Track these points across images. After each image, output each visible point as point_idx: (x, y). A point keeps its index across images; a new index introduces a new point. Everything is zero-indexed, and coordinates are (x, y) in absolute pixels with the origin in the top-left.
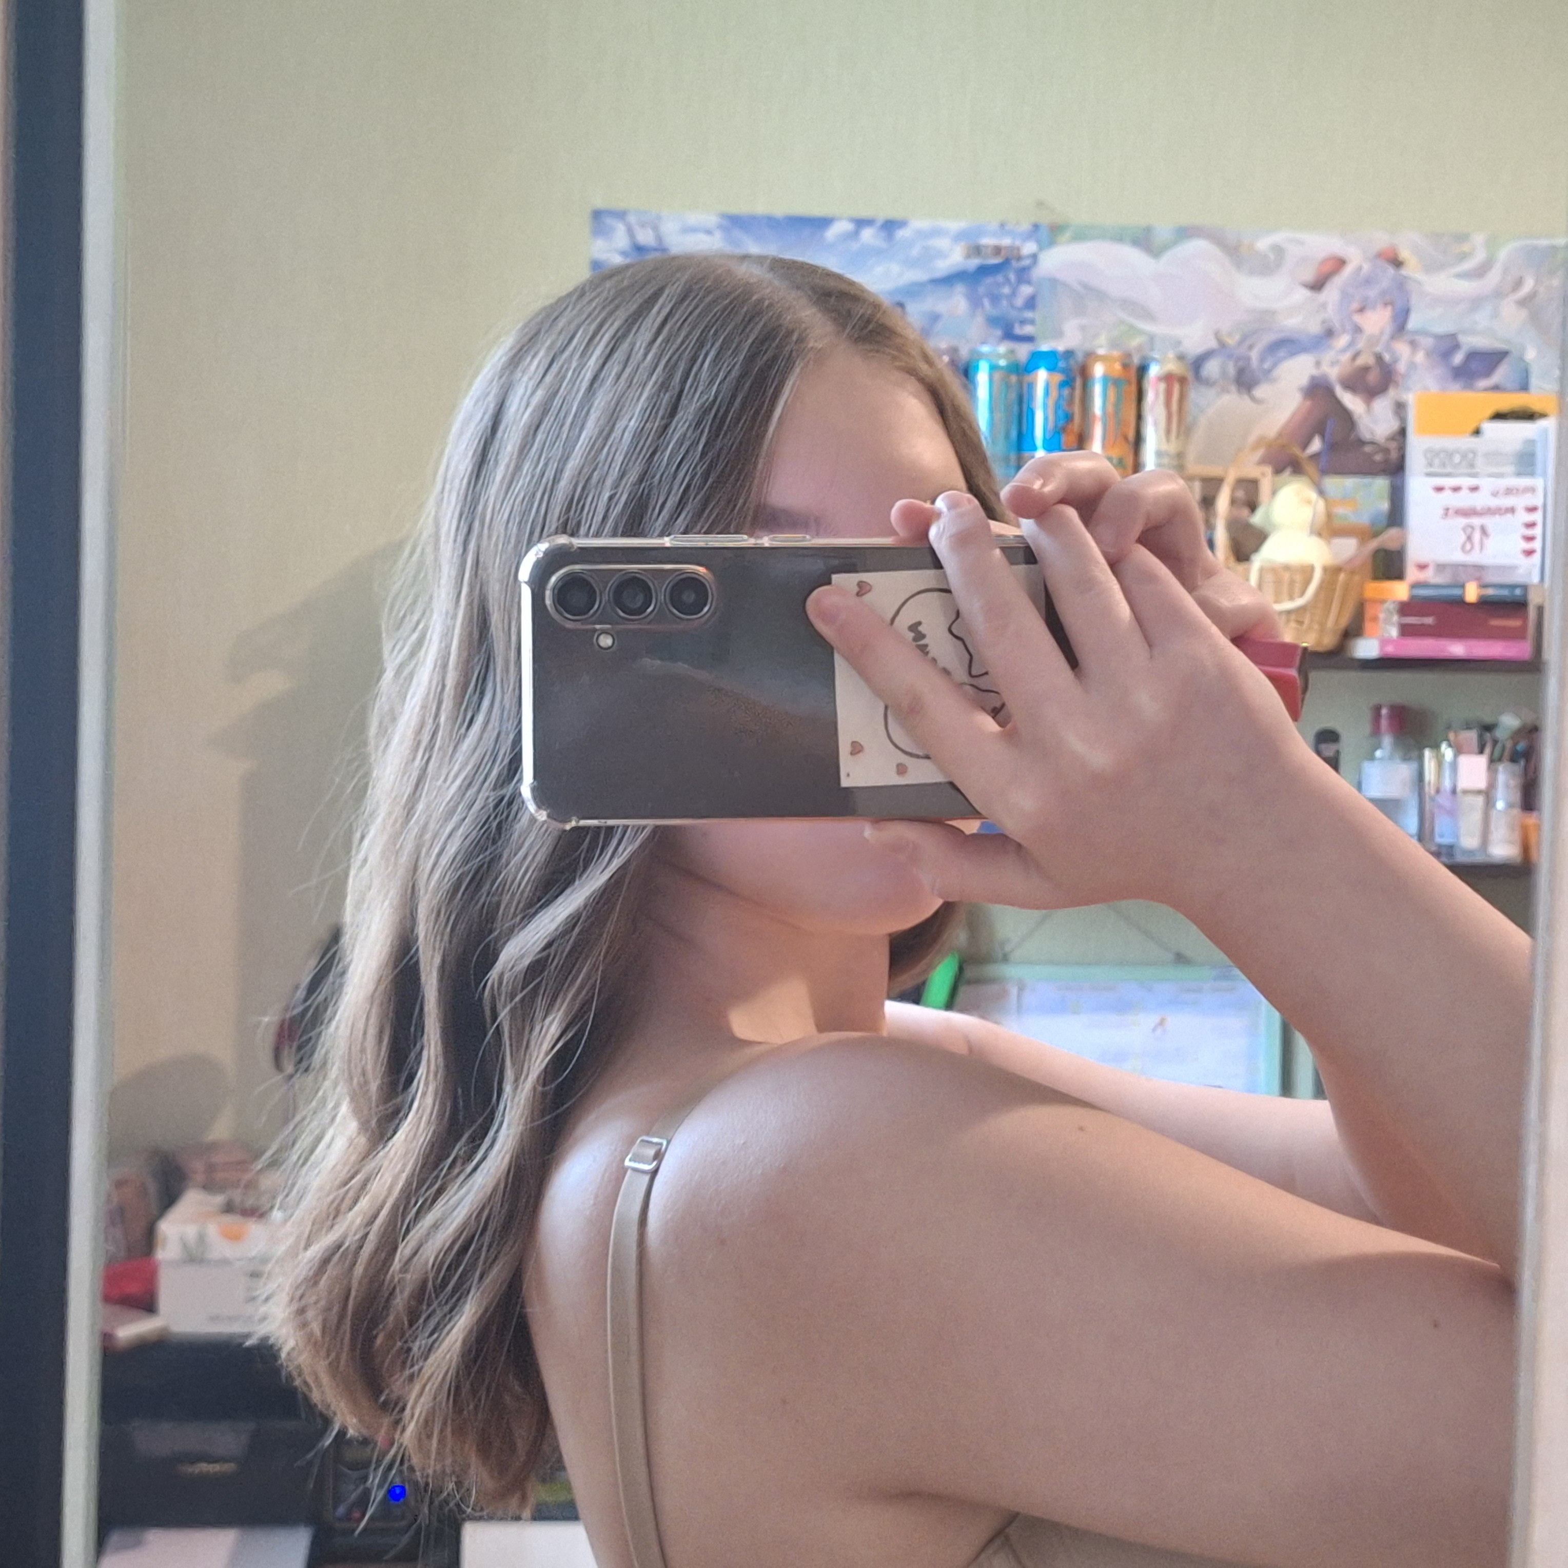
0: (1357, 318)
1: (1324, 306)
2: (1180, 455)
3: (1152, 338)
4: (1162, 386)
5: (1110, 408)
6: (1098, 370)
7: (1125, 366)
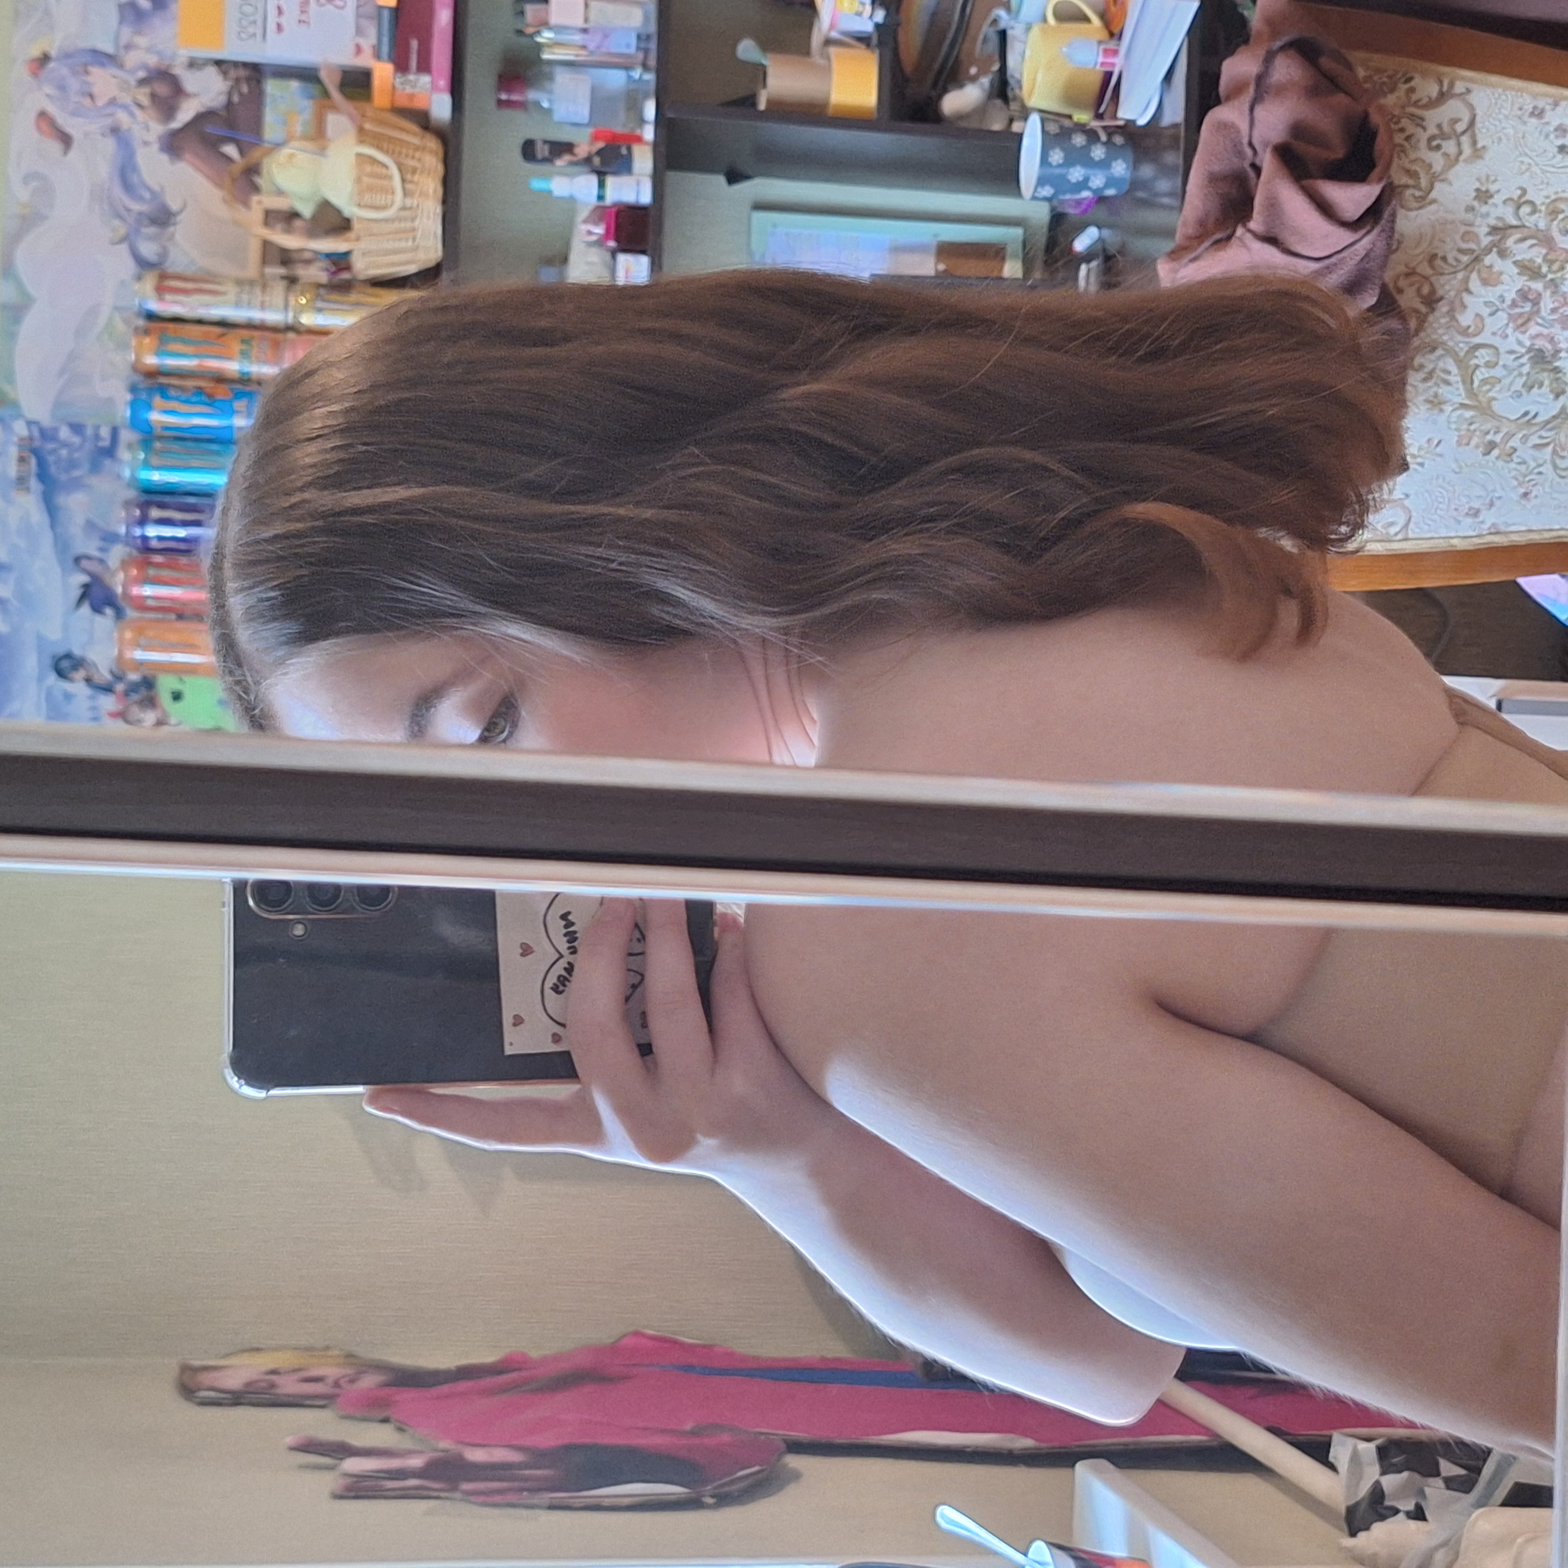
0: (100, 103)
1: (86, 134)
2: (239, 282)
3: (116, 308)
4: (169, 297)
5: (189, 349)
6: (151, 360)
7: (147, 332)
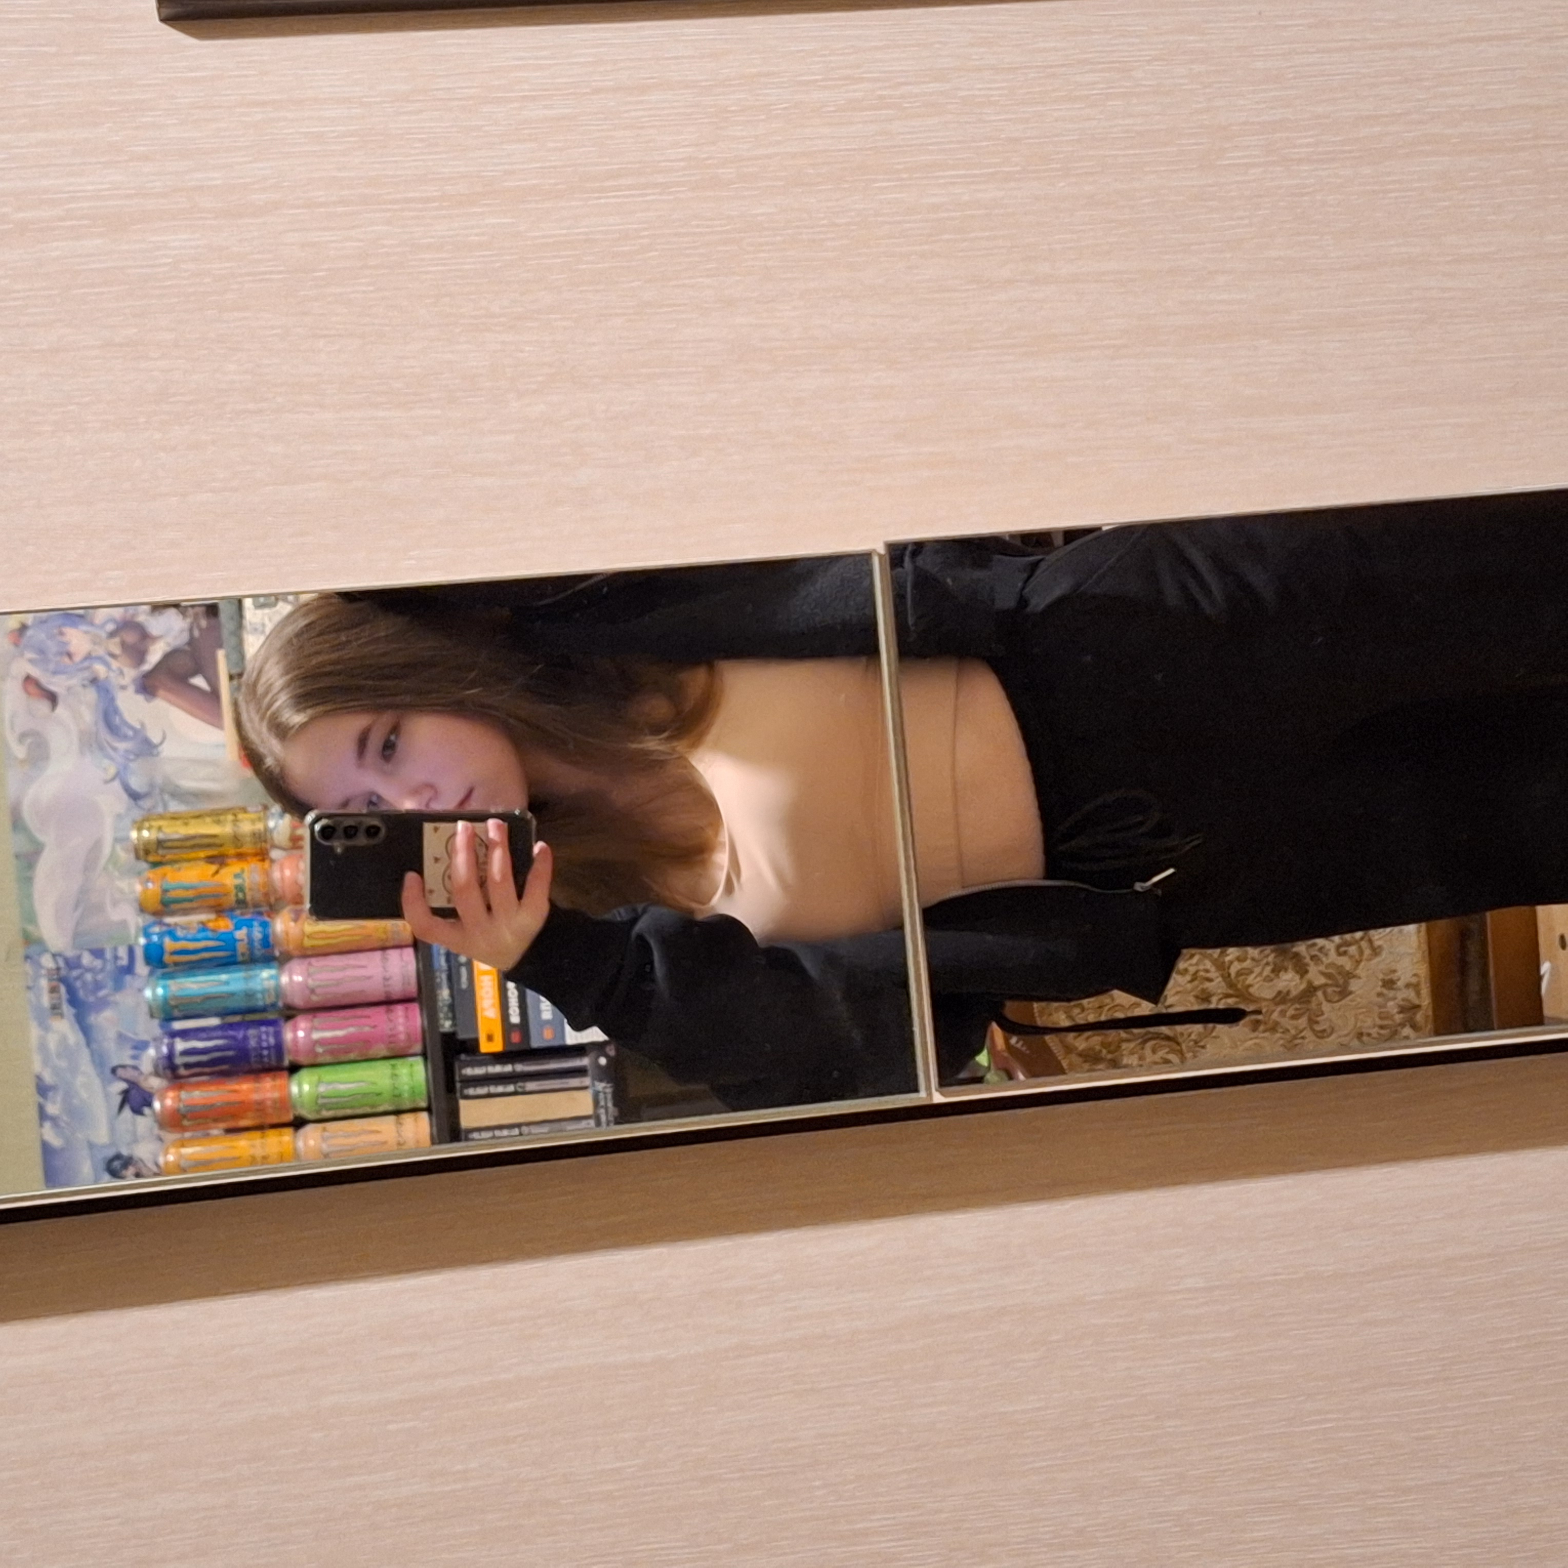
0: (77, 659)
